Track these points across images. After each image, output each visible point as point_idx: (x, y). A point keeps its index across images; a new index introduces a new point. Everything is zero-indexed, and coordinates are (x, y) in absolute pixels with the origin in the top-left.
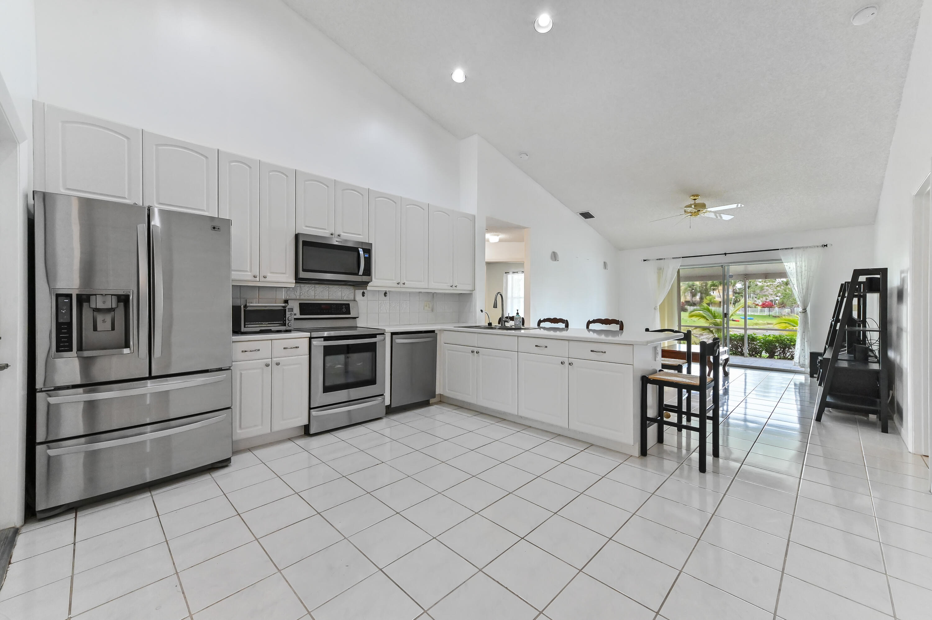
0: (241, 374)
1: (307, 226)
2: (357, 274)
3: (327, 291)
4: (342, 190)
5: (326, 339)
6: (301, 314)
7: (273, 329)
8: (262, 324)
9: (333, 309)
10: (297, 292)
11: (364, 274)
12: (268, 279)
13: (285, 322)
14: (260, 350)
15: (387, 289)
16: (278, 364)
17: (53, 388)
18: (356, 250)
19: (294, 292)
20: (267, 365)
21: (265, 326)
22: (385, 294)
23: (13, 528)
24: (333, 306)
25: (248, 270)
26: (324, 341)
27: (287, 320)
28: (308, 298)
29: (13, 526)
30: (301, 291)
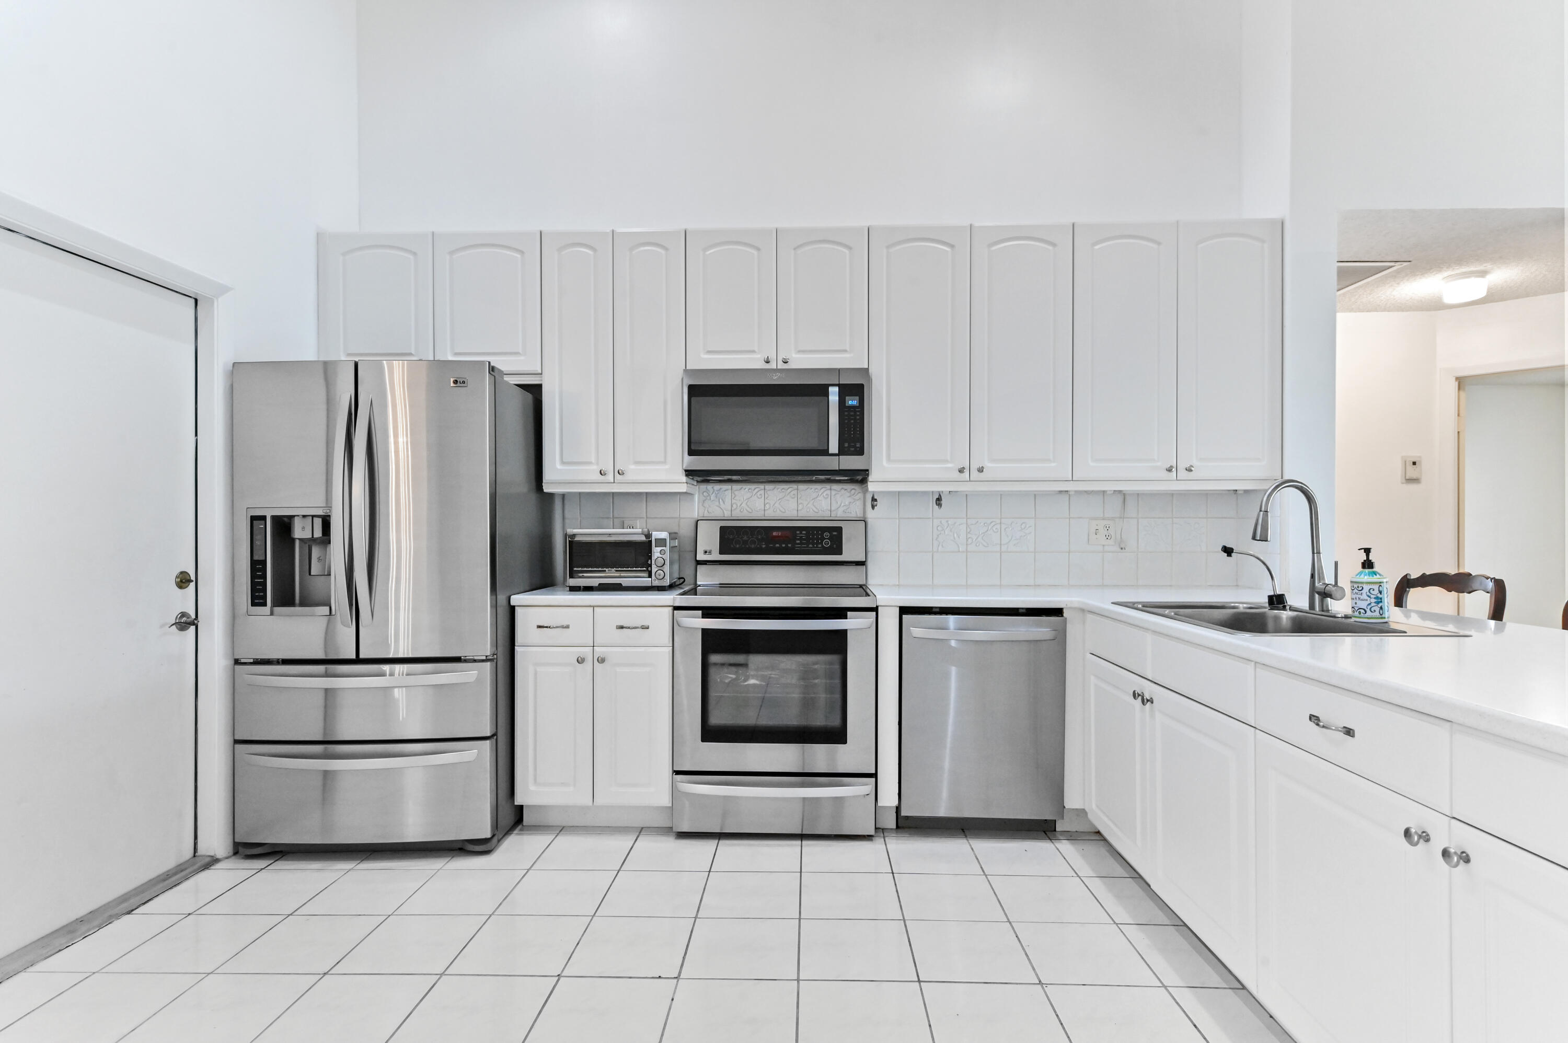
0: (536, 674)
1: (709, 352)
2: (825, 452)
3: (793, 498)
4: (795, 249)
5: (709, 612)
6: (721, 553)
7: (625, 582)
8: (605, 571)
9: (798, 542)
10: (724, 503)
11: (842, 451)
12: (629, 477)
13: (649, 569)
14: (570, 627)
15: (944, 488)
16: (602, 660)
17: (252, 661)
18: (821, 391)
19: (717, 503)
20: (580, 661)
21: (610, 576)
22: (939, 501)
23: (212, 856)
24: (798, 532)
25: (593, 462)
26: (702, 618)
27: (653, 566)
28: (750, 515)
29: (212, 854)
30: (733, 500)
